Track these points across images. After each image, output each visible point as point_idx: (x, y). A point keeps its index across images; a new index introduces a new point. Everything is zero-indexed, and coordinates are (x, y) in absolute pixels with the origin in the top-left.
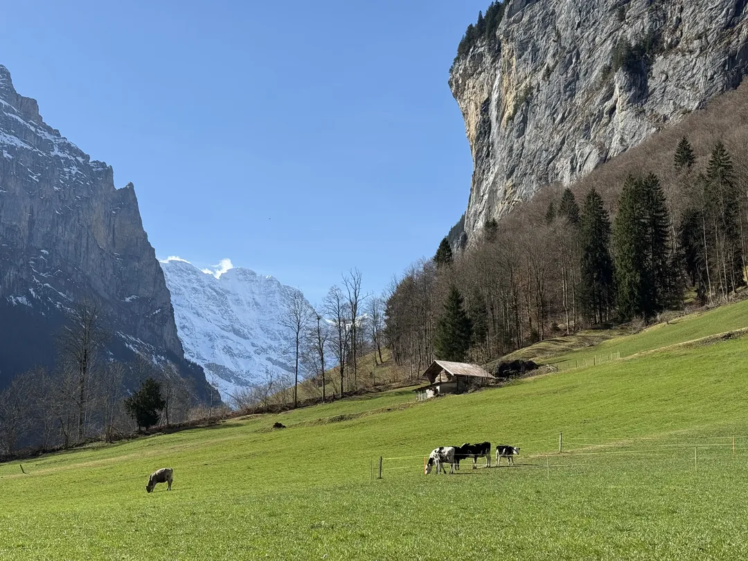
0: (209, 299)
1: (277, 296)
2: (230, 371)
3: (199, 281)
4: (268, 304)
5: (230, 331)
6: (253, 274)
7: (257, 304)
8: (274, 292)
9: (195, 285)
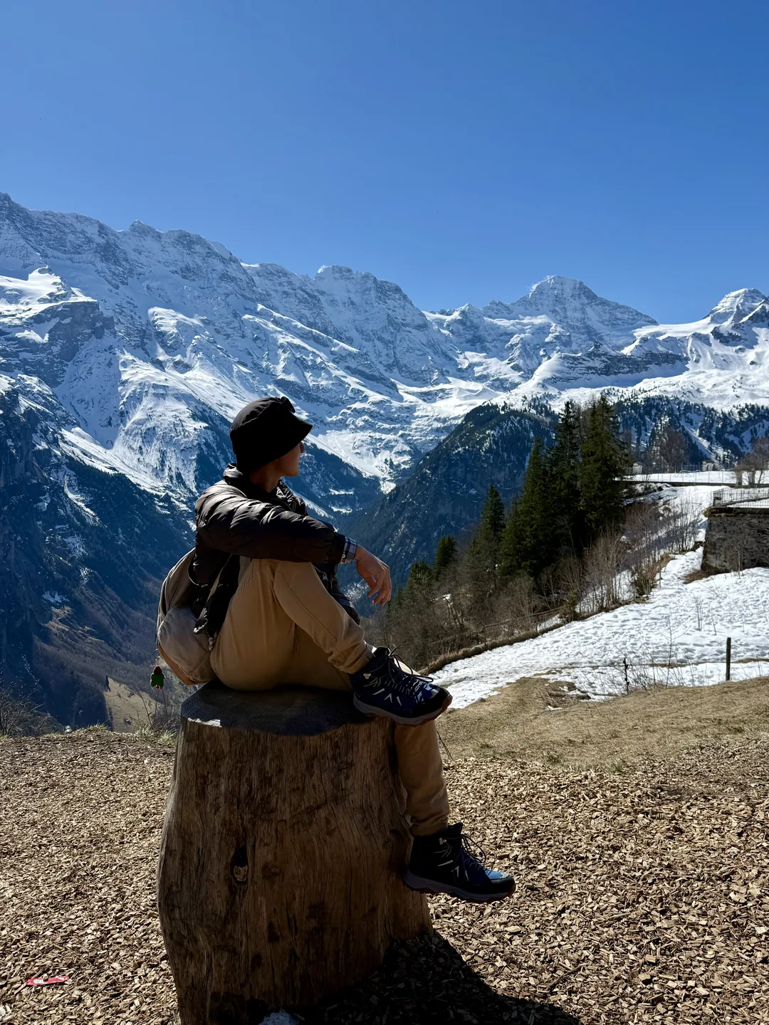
0: (300, 302)
1: (373, 293)
2: (299, 387)
3: (290, 283)
4: (364, 302)
5: (310, 338)
6: (349, 271)
7: (353, 303)
8: (370, 289)
9: (286, 289)
